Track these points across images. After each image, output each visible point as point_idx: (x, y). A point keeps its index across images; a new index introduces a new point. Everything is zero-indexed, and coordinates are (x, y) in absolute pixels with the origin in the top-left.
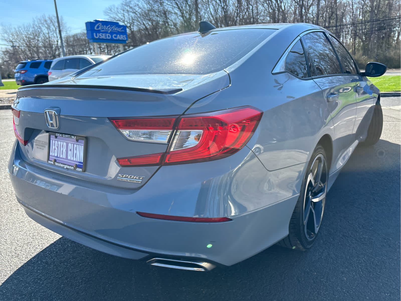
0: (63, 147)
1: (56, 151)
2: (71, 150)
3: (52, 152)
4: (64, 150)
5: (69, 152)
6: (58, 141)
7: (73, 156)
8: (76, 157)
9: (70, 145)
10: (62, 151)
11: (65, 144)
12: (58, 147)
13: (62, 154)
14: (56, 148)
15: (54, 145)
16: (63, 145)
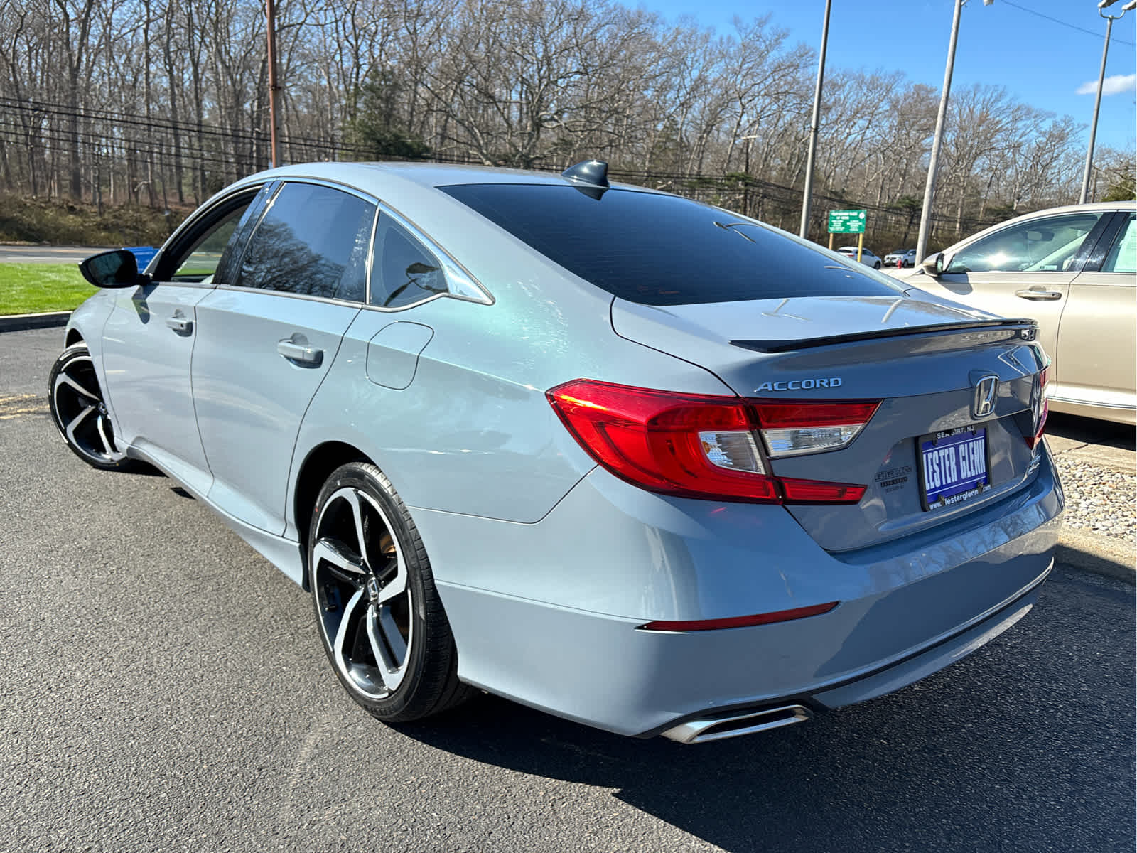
0: (949, 459)
1: (937, 476)
2: (964, 458)
3: (929, 482)
4: (953, 466)
5: (963, 464)
6: (938, 450)
7: (970, 470)
8: (974, 469)
9: (961, 447)
10: (950, 468)
11: (952, 450)
12: (939, 465)
13: (950, 476)
14: (937, 468)
15: (932, 464)
16: (949, 455)
